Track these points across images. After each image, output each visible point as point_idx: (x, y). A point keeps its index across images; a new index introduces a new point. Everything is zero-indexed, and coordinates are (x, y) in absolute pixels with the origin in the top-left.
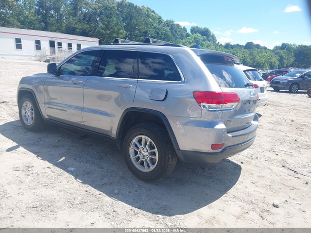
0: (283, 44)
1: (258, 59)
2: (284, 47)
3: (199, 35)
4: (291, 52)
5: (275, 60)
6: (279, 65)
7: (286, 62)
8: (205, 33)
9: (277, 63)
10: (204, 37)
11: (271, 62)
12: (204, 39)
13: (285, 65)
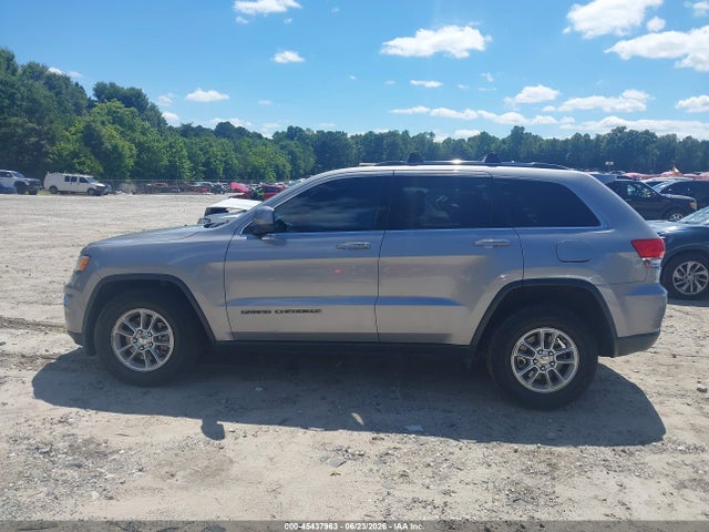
0: (290, 128)
1: (253, 160)
2: (294, 133)
3: (118, 104)
4: (308, 144)
5: (283, 161)
6: (291, 172)
7: (303, 165)
8: (134, 99)
9: (289, 167)
10: (132, 108)
11: (277, 166)
12: (132, 112)
13: (302, 171)
